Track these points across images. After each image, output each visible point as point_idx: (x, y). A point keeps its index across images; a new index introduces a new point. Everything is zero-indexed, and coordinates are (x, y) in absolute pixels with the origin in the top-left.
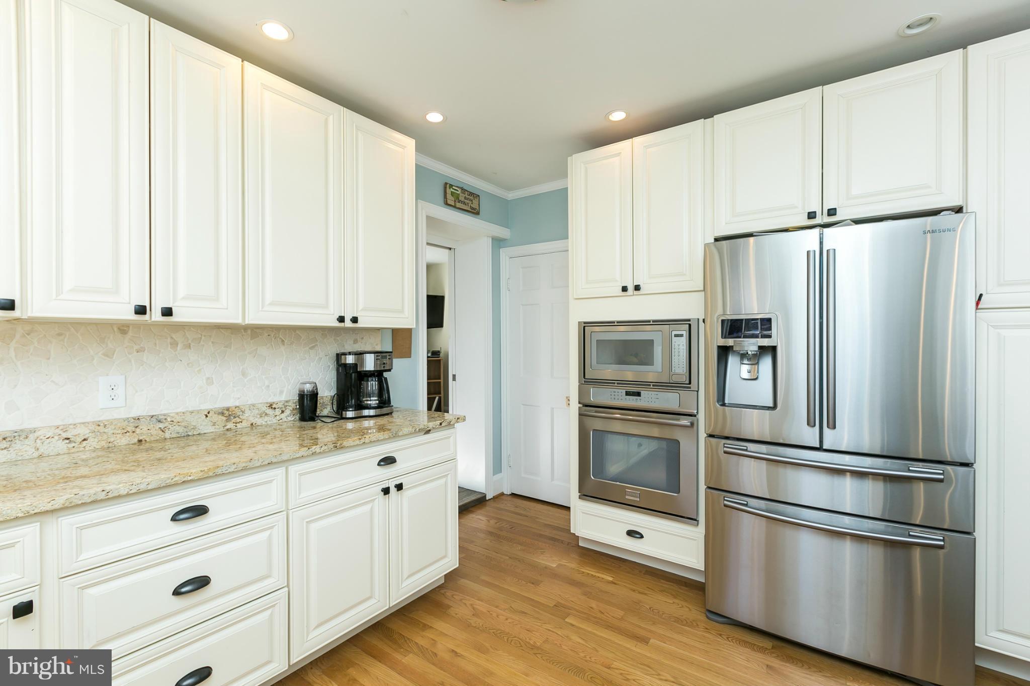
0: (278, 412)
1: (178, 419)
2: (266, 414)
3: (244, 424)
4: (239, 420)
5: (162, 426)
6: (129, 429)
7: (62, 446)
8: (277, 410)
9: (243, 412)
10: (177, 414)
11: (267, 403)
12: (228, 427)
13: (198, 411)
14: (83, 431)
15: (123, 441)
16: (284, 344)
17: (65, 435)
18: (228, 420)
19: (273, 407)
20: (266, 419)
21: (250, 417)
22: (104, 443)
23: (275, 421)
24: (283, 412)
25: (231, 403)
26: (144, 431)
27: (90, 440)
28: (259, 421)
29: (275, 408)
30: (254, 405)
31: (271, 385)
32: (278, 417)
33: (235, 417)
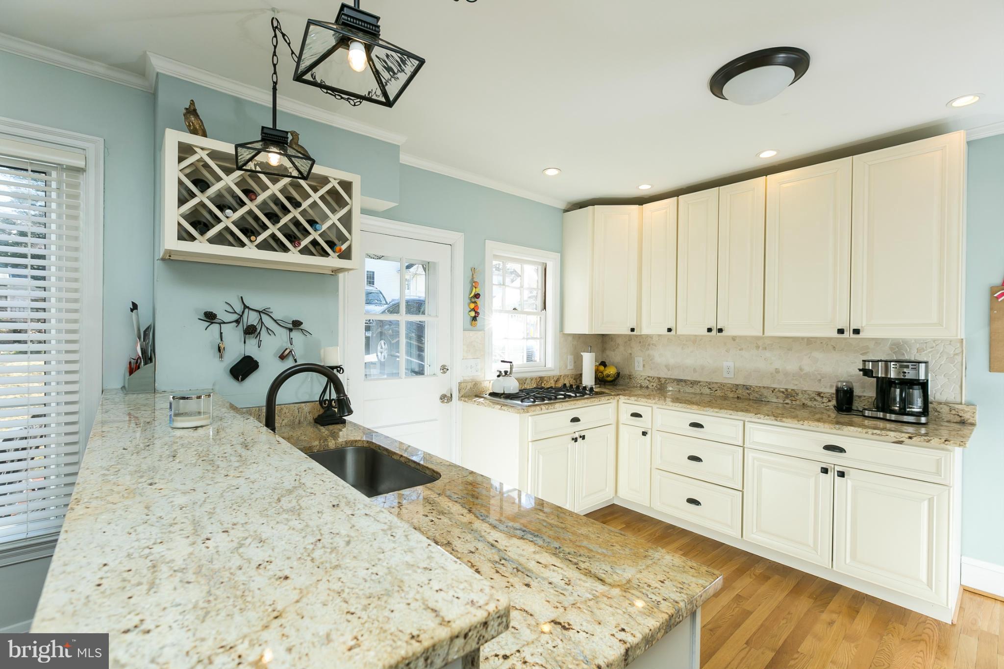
0: (825, 400)
1: (757, 389)
2: (815, 400)
3: (798, 402)
4: (794, 399)
5: (748, 391)
6: (733, 389)
7: (708, 391)
8: (824, 398)
9: (797, 394)
10: (756, 387)
11: (816, 392)
12: (786, 402)
13: (768, 388)
14: (716, 386)
15: (731, 395)
16: (835, 350)
17: (709, 386)
18: (787, 397)
19: (822, 395)
20: (815, 403)
21: (802, 398)
22: (723, 394)
23: (822, 406)
24: (829, 401)
25: (790, 387)
26: (740, 391)
27: (718, 391)
28: (809, 403)
29: (822, 397)
30: (805, 391)
31: (822, 380)
32: (825, 404)
33: (791, 396)
